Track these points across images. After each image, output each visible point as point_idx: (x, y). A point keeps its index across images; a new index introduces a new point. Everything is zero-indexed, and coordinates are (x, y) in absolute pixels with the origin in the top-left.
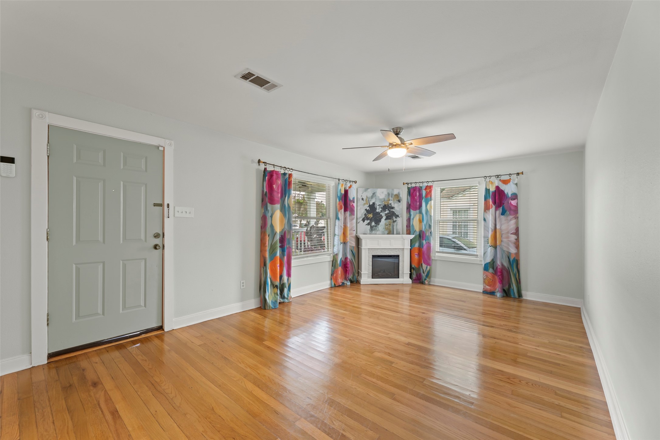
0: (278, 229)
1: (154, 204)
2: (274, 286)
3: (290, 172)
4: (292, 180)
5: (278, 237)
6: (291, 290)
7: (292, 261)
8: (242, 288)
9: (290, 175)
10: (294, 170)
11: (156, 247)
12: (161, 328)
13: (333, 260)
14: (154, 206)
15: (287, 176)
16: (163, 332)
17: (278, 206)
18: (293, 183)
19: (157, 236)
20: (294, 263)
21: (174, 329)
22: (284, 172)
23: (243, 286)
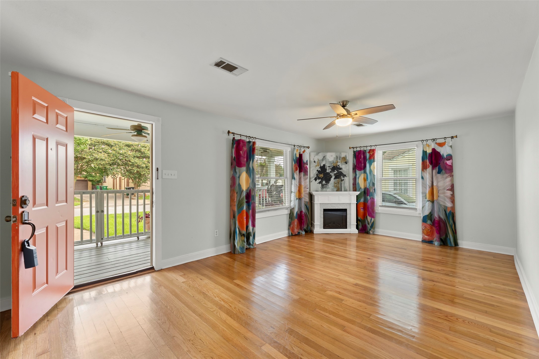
0: (244, 187)
2: (242, 234)
3: (254, 141)
4: (255, 147)
5: (244, 194)
6: (256, 238)
7: (256, 214)
8: (216, 236)
9: (254, 143)
10: (257, 138)
12: (153, 268)
13: (290, 213)
16: (154, 270)
17: (244, 169)
18: (256, 149)
20: (258, 215)
22: (249, 141)
23: (216, 234)
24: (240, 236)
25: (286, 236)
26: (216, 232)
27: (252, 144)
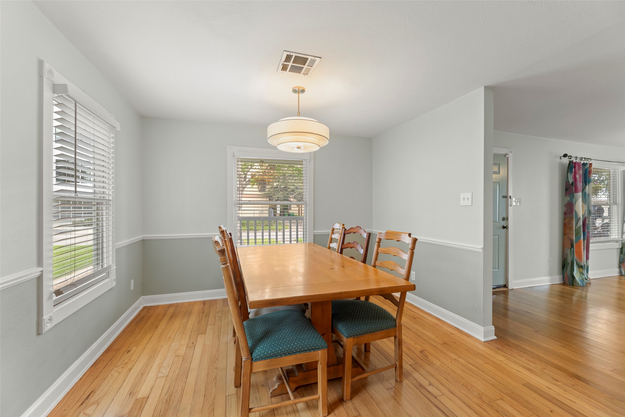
0: (581, 215)
1: (503, 196)
2: (580, 266)
3: (590, 162)
4: (591, 170)
5: (581, 223)
6: (589, 272)
7: (590, 245)
8: (550, 264)
9: (591, 164)
10: (593, 160)
11: (504, 227)
12: (505, 286)
13: (622, 247)
14: (503, 198)
15: (588, 166)
16: (507, 289)
17: (580, 194)
18: (592, 172)
19: (504, 219)
20: (591, 246)
21: (513, 288)
22: (583, 163)
23: (551, 263)
24: (577, 268)
25: (618, 275)
26: (551, 260)
27: (589, 166)
